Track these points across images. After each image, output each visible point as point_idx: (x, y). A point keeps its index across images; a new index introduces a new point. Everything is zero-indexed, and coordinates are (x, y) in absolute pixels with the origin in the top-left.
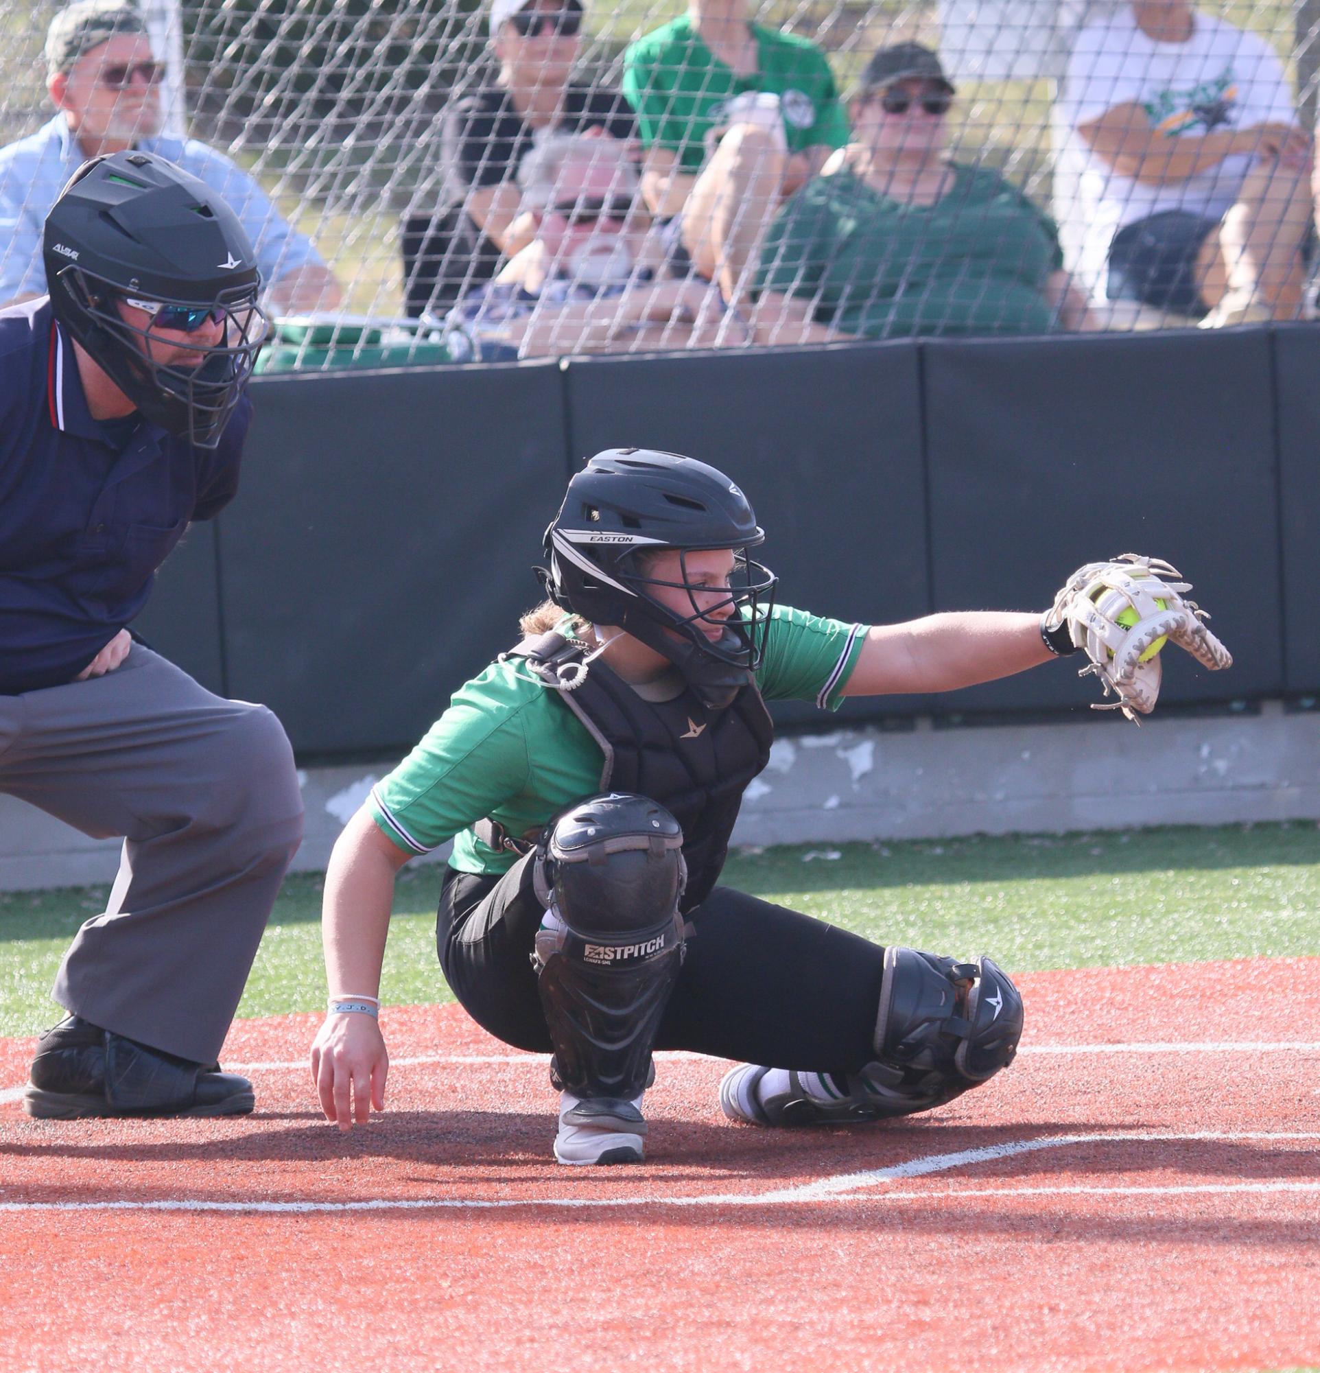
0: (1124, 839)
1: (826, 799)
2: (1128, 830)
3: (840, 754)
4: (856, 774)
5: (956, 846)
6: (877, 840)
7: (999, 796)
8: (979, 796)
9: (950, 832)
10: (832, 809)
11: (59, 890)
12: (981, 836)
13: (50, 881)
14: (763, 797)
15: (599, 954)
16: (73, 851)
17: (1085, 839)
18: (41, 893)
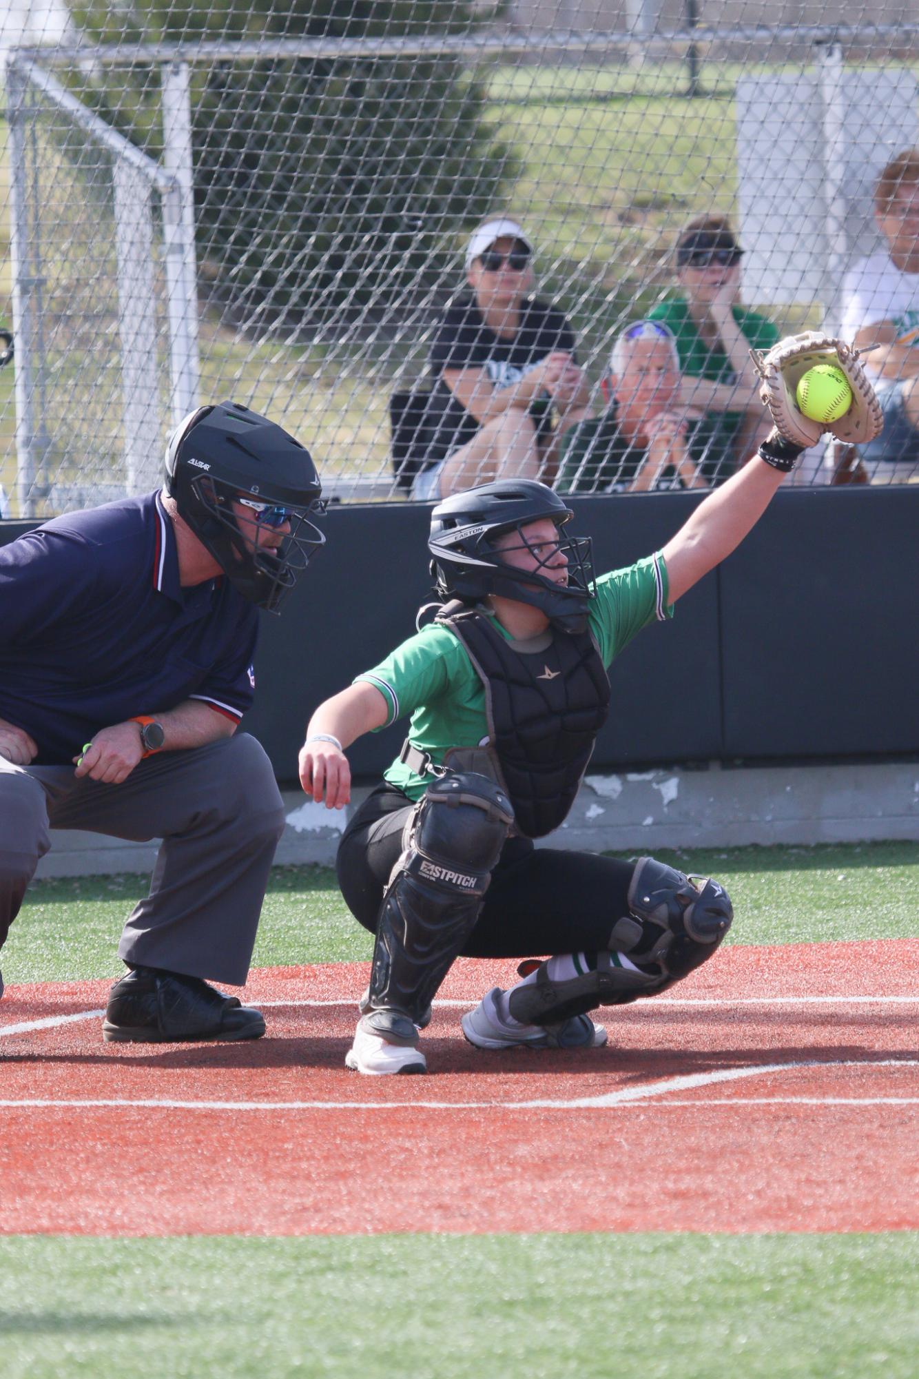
0: (858, 850)
1: (644, 819)
2: (861, 844)
3: (655, 786)
4: (666, 801)
5: (737, 853)
6: (680, 848)
7: (769, 818)
8: (754, 818)
9: (732, 844)
10: (648, 826)
11: (93, 876)
12: (755, 846)
13: (86, 871)
14: (598, 815)
15: (430, 870)
16: (103, 849)
17: (829, 850)
18: (80, 878)
